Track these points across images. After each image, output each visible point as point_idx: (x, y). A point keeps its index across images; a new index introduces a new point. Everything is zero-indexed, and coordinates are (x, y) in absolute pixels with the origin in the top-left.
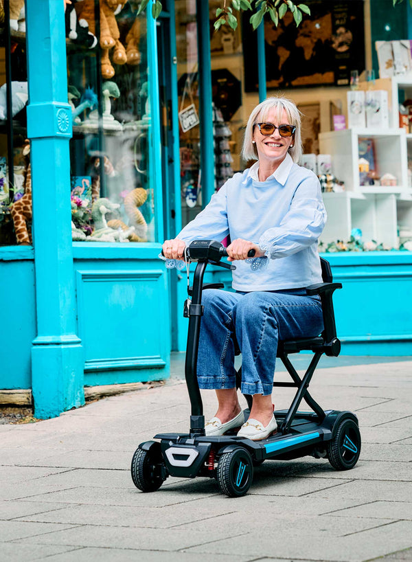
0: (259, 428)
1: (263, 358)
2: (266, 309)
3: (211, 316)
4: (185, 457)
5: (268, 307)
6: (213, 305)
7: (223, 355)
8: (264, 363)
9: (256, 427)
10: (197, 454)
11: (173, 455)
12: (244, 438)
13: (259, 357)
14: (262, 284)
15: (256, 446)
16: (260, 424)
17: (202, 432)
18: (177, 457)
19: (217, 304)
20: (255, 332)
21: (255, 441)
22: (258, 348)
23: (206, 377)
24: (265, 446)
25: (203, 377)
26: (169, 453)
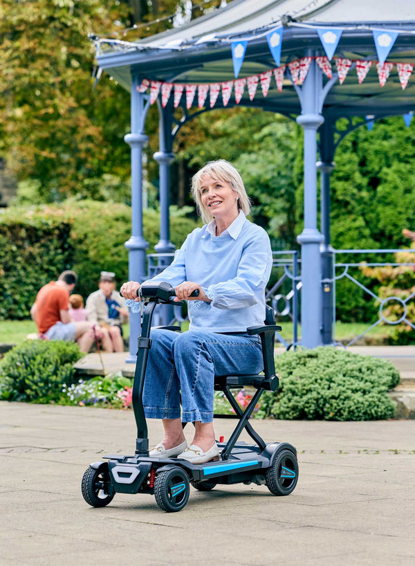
0: (198, 453)
1: (200, 389)
2: (200, 344)
3: (158, 352)
4: (128, 475)
5: (201, 342)
6: (160, 343)
7: (168, 388)
8: (202, 393)
9: (196, 452)
10: (139, 472)
11: (118, 473)
12: (183, 460)
13: (196, 387)
14: (211, 327)
15: (194, 468)
16: (199, 449)
17: (146, 454)
18: (121, 474)
19: (164, 342)
20: (191, 365)
21: (194, 464)
22: (195, 379)
23: (151, 408)
24: (204, 468)
25: (148, 407)
26: (115, 471)
